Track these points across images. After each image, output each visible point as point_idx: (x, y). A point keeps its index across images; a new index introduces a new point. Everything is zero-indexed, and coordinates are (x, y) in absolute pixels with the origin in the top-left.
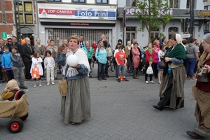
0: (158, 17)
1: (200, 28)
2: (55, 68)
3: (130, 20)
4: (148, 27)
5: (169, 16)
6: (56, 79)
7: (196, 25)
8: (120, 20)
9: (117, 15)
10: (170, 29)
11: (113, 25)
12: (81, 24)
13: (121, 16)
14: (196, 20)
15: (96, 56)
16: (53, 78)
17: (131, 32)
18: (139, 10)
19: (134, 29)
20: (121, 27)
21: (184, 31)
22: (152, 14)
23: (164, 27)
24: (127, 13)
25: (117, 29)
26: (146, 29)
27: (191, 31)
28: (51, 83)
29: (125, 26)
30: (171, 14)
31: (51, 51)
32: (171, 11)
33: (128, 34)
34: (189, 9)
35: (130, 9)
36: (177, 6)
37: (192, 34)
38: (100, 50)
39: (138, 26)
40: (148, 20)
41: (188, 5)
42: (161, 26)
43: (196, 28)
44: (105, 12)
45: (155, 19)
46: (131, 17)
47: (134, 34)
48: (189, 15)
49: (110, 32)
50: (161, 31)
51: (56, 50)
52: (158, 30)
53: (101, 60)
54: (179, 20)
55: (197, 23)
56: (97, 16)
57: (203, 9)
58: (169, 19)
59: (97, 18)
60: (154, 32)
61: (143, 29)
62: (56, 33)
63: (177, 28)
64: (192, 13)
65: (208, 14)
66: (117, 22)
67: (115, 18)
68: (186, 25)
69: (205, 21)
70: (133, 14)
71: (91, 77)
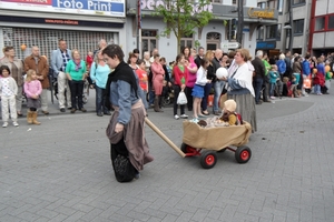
0: (192, 14)
1: (251, 35)
2: (17, 98)
3: (148, 18)
4: (177, 30)
5: (206, 13)
6: (20, 116)
7: (246, 30)
8: (131, 17)
9: (127, 9)
10: (209, 35)
11: (120, 26)
12: (64, 22)
13: (133, 11)
14: (246, 23)
15: (92, 76)
16: (14, 116)
17: (149, 38)
18: (162, 3)
19: (154, 33)
20: (134, 29)
21: (230, 37)
22: (182, 10)
23: (200, 32)
24: (142, 7)
25: (128, 33)
26: (172, 33)
27: (240, 40)
28: (11, 124)
29: (139, 27)
30: (210, 11)
31: (10, 67)
32: (210, 7)
33: (145, 42)
34: (236, 5)
38: (99, 66)
39: (161, 29)
40: (176, 19)
42: (196, 30)
43: (246, 35)
44: (107, 3)
45: (187, 18)
46: (149, 13)
47: (154, 42)
48: (236, 15)
49: (115, 36)
50: (196, 37)
51: (18, 65)
52: (191, 36)
53: (101, 83)
54: (221, 22)
55: (247, 27)
56: (92, 8)
57: (255, 6)
58: (207, 20)
59: (93, 12)
60: (186, 39)
61: (168, 34)
62: (19, 36)
63: (219, 34)
64: (240, 10)
65: (263, 14)
66: (126, 21)
67: (123, 15)
68: (233, 29)
69: (258, 25)
70: (152, 8)
71: (85, 111)
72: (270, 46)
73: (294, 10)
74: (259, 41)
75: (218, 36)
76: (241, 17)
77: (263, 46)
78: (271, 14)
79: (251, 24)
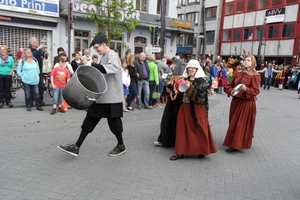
0: (121, 20)
1: (172, 41)
3: (79, 20)
5: (134, 20)
7: (168, 37)
8: (63, 17)
9: (61, 10)
10: (137, 39)
11: (54, 25)
13: (66, 12)
14: (168, 31)
17: (82, 38)
18: (94, 7)
19: (87, 34)
20: (67, 28)
21: (154, 43)
22: (112, 15)
23: (129, 36)
24: (74, 9)
25: (61, 32)
27: (162, 44)
29: (71, 28)
30: (138, 19)
32: (138, 15)
33: (78, 41)
34: (160, 15)
35: (80, 3)
36: (145, 9)
37: (163, 48)
39: (93, 30)
40: (107, 23)
41: (158, 10)
42: (125, 34)
43: (168, 41)
44: (41, 3)
45: (116, 23)
46: (81, 15)
47: (86, 42)
48: (159, 23)
49: (48, 34)
50: (125, 40)
52: (121, 39)
53: (27, 79)
54: (147, 28)
55: (169, 35)
56: (26, 6)
57: (176, 17)
58: (134, 26)
59: (26, 10)
60: (116, 42)
64: (162, 20)
65: (182, 24)
66: (59, 21)
67: (57, 15)
68: (156, 36)
69: (178, 33)
70: (84, 11)
71: (11, 107)
72: (188, 52)
73: (207, 23)
74: (179, 47)
75: (144, 40)
76: (163, 25)
77: (182, 51)
78: (188, 25)
79: (172, 32)
